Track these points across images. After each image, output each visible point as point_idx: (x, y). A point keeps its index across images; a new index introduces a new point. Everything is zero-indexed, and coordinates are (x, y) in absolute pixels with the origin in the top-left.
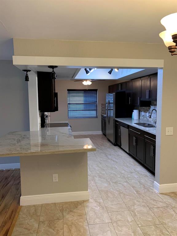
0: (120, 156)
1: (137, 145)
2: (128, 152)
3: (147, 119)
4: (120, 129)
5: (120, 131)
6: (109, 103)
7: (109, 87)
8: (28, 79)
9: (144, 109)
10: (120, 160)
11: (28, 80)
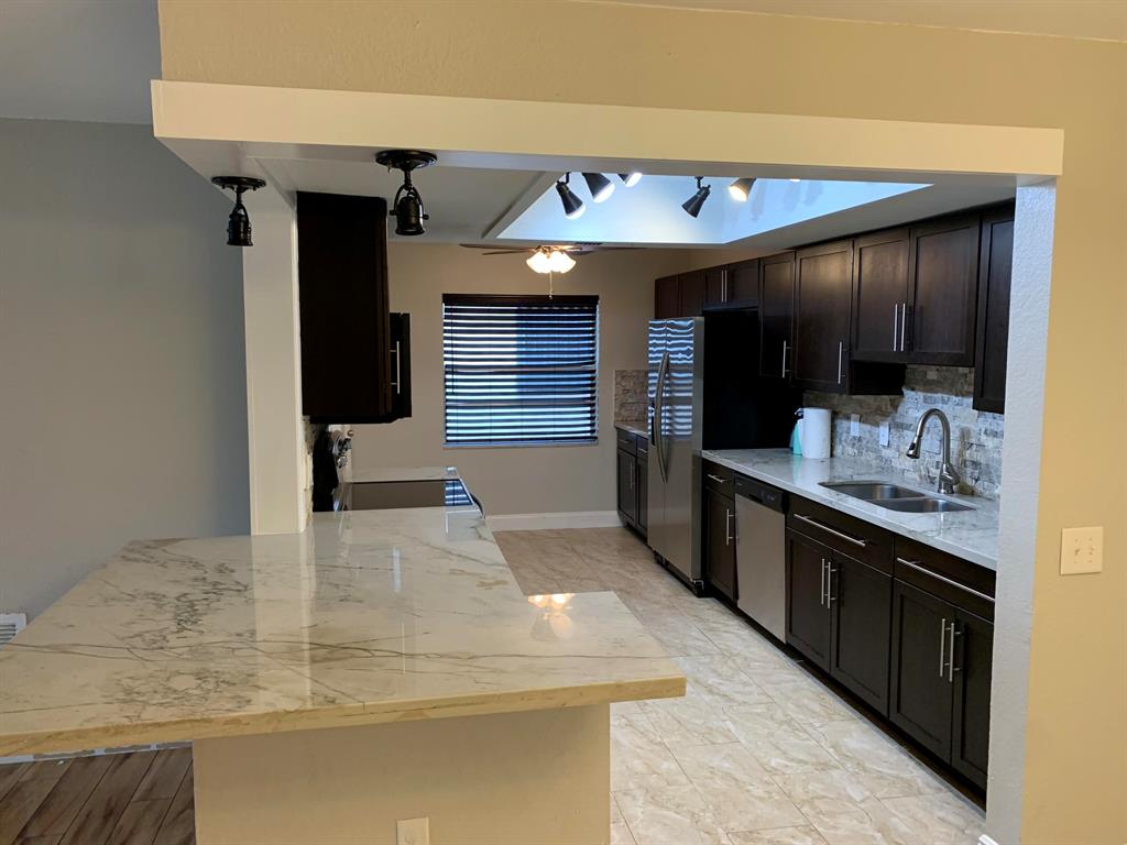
0: (739, 661)
1: (839, 603)
2: (781, 635)
3: (880, 458)
4: (733, 511)
5: (733, 521)
6: (669, 368)
7: (658, 282)
8: (247, 230)
9: (860, 403)
10: (745, 684)
11: (247, 242)
